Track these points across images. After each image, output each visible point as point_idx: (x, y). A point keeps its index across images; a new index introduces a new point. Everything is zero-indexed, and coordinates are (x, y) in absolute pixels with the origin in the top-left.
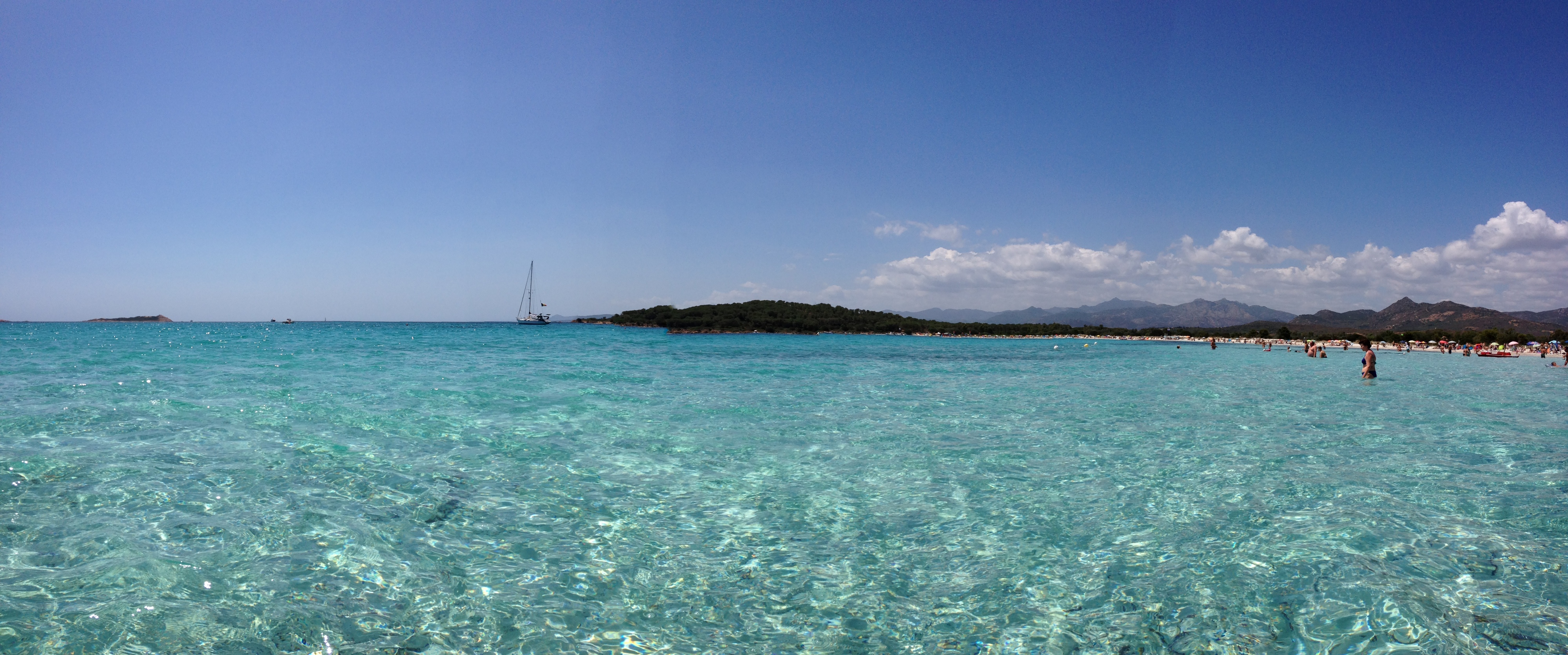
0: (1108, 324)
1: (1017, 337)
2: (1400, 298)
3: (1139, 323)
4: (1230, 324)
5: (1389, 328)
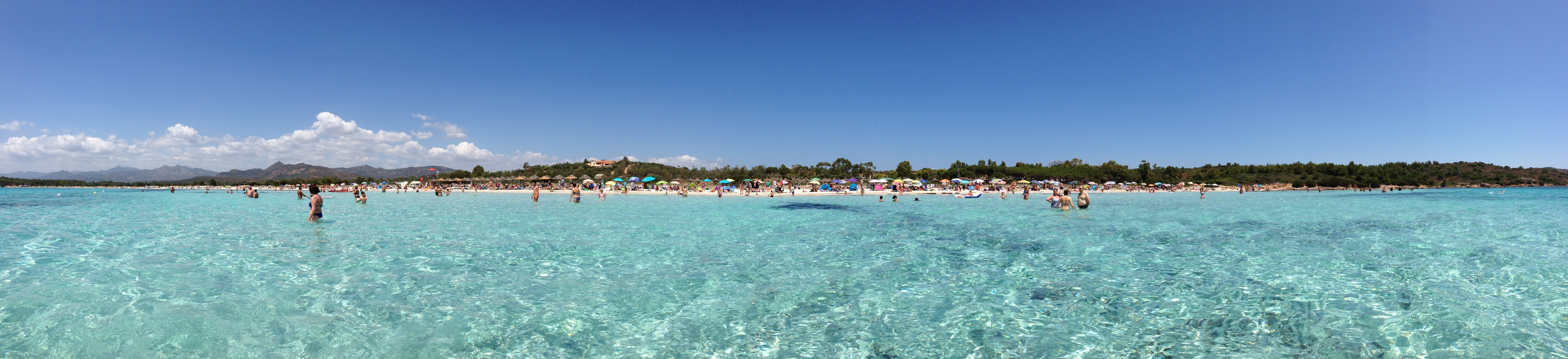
0: (115, 180)
1: (53, 187)
2: (276, 162)
3: (131, 180)
4: (182, 179)
5: (270, 178)
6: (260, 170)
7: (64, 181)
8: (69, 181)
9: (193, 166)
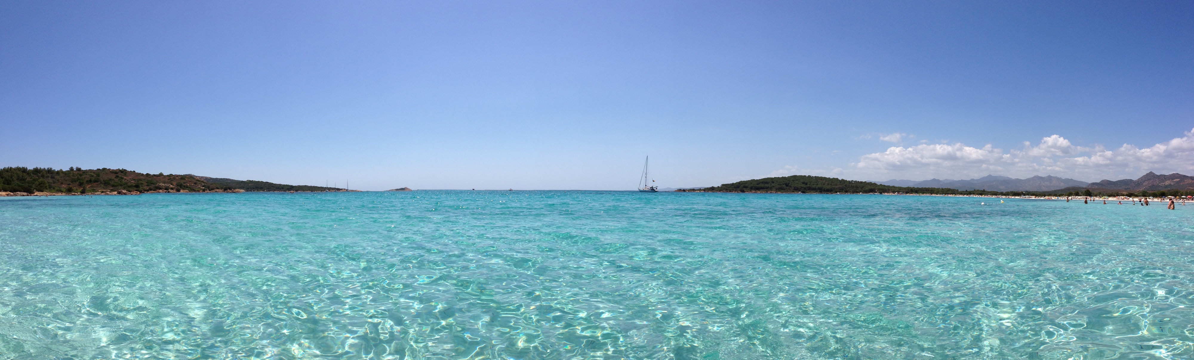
0: (988, 190)
2: (1148, 172)
3: (1004, 189)
4: (1053, 189)
5: (1141, 189)
6: (1131, 180)
7: (938, 189)
8: (942, 189)
9: (1064, 176)
